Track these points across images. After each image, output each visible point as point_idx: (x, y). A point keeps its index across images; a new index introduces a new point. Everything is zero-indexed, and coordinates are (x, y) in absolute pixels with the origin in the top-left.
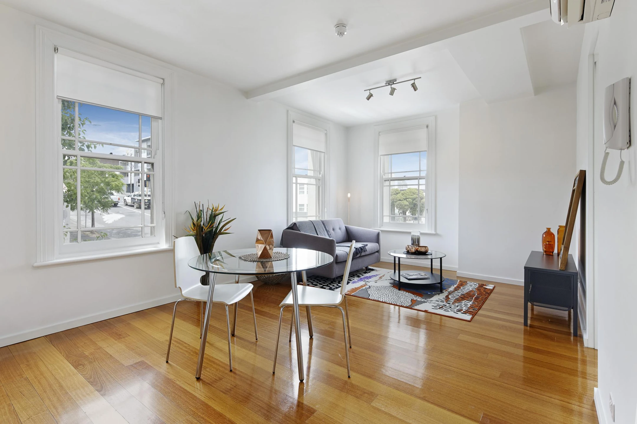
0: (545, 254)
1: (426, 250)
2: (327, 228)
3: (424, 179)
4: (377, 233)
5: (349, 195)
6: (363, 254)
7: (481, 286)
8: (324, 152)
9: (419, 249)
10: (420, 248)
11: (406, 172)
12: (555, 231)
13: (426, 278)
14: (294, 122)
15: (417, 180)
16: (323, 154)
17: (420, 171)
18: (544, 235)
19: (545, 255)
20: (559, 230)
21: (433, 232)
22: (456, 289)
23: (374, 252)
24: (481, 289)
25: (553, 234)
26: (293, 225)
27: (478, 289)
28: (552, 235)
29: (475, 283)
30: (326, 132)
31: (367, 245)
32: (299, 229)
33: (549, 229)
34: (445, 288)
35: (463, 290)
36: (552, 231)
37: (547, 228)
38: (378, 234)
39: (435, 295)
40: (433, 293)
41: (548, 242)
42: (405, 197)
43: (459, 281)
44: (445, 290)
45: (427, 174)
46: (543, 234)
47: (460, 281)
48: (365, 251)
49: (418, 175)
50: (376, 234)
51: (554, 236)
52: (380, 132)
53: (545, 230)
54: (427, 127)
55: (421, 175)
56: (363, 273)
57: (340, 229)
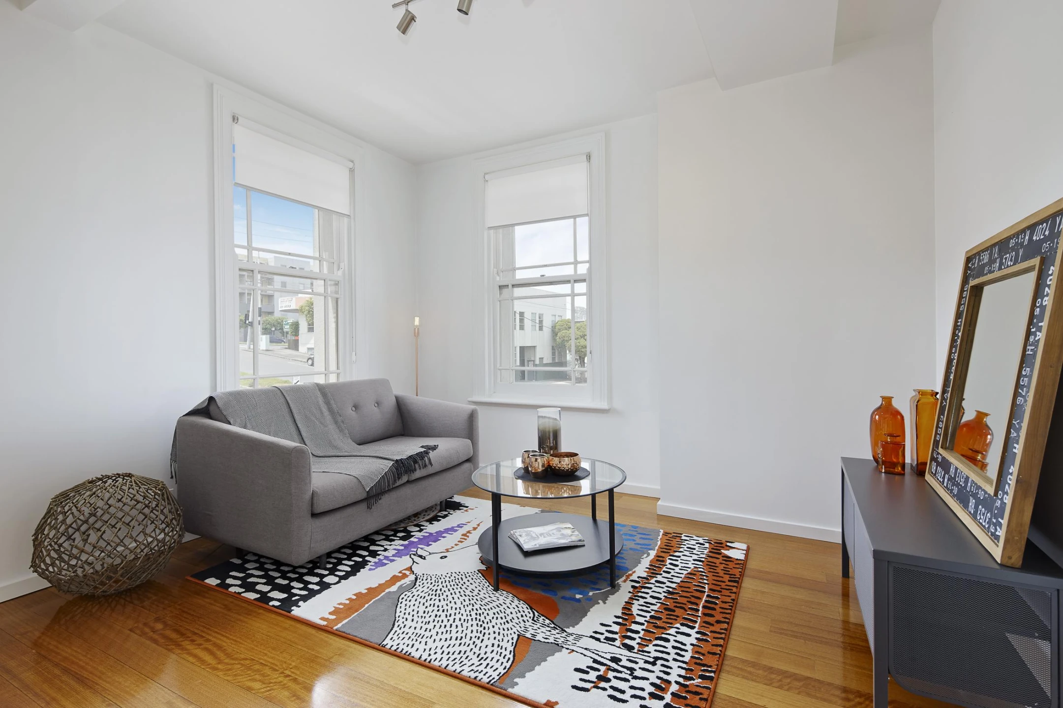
0: (883, 471)
1: (573, 465)
2: (334, 406)
3: (584, 281)
4: (469, 412)
5: (417, 321)
6: (418, 474)
7: (717, 548)
8: (348, 214)
9: (555, 462)
10: (556, 460)
11: (546, 266)
12: (904, 405)
13: (573, 544)
14: (235, 119)
15: (569, 286)
16: (346, 220)
17: (576, 263)
18: (877, 417)
19: (885, 473)
20: (920, 402)
21: (604, 405)
22: (654, 570)
23: (456, 463)
24: (717, 561)
25: (897, 413)
26: (206, 404)
27: (710, 565)
28: (897, 415)
29: (701, 541)
30: (351, 165)
31: (434, 448)
32: (225, 413)
33: (887, 400)
34: (626, 565)
35: (673, 573)
36: (896, 404)
37: (883, 398)
38: (472, 418)
39: (593, 602)
40: (591, 594)
41: (891, 435)
42: (581, 334)
43: (662, 531)
44: (624, 578)
45: (590, 270)
46: (873, 413)
47: (665, 534)
48: (426, 466)
49: (572, 272)
50: (465, 416)
51: (902, 417)
52: (487, 174)
53: (878, 402)
54: (589, 157)
55: (579, 272)
56: (427, 521)
57: (378, 404)
